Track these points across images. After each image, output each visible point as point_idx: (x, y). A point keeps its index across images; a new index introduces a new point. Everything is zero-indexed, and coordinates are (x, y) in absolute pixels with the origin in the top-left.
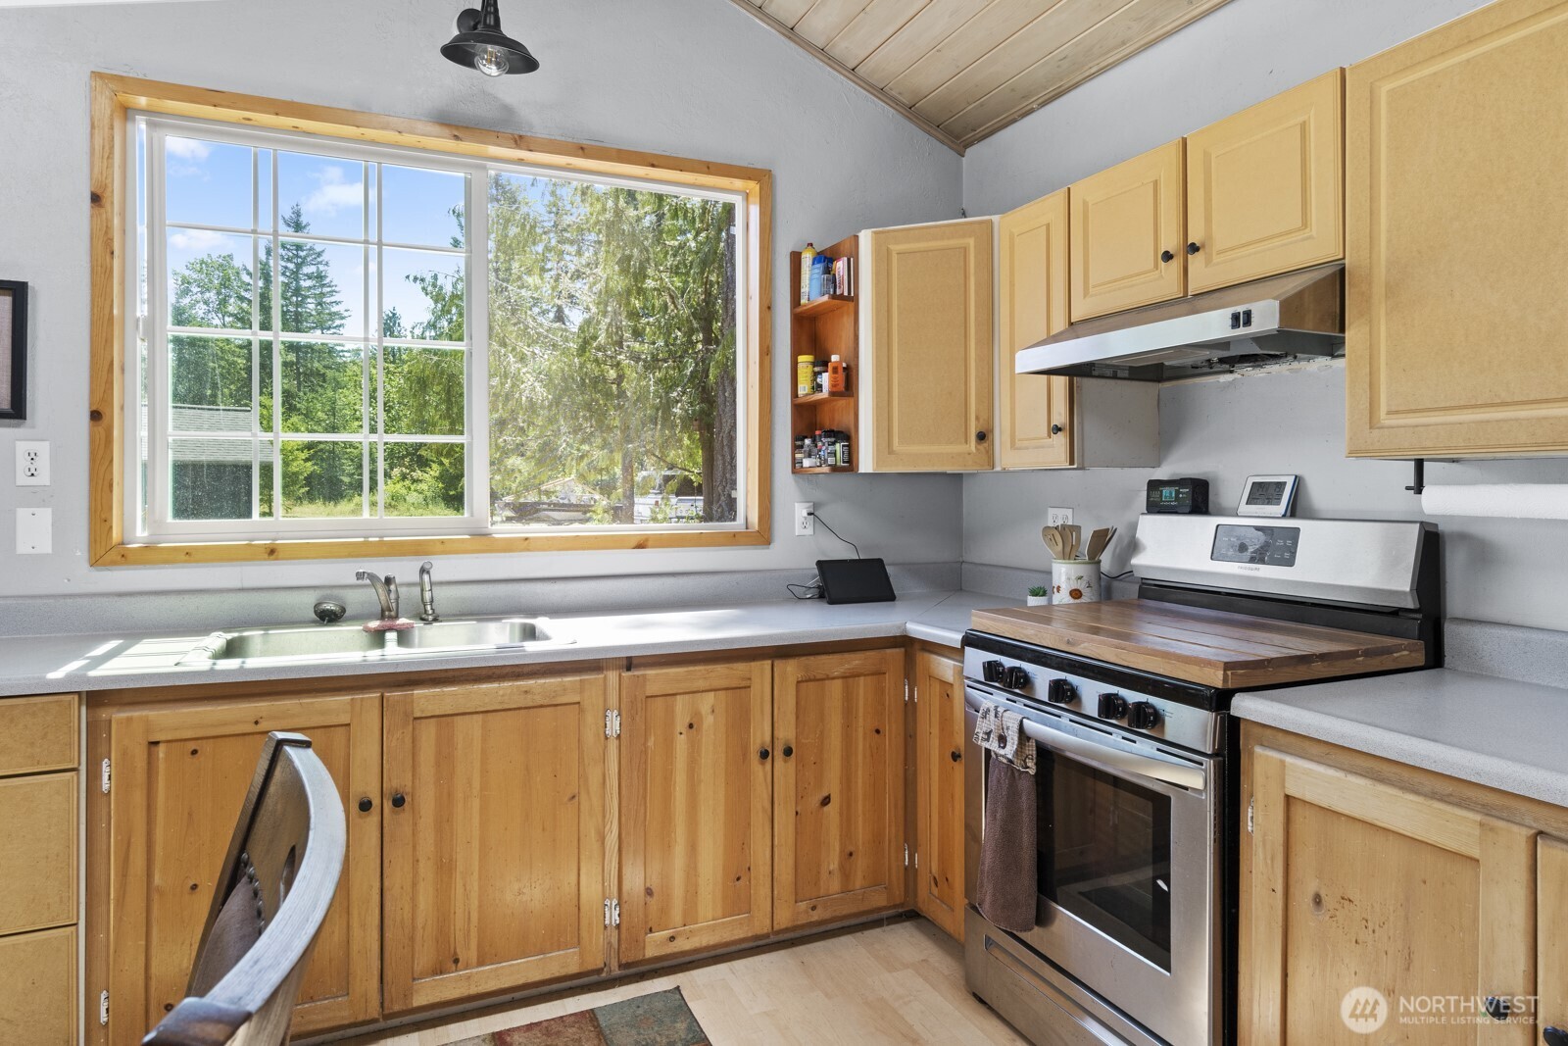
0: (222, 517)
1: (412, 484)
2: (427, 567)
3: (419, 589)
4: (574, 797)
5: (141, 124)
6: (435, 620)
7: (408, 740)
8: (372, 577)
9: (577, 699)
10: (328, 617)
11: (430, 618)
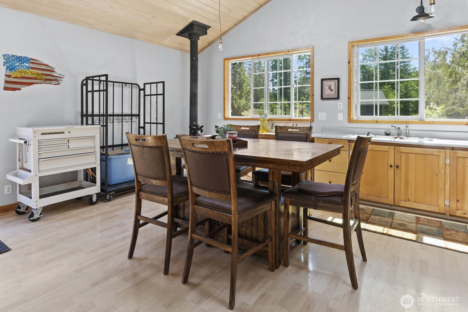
0: (368, 115)
1: (434, 110)
2: (407, 126)
3: (406, 131)
4: (437, 175)
5: (356, 47)
6: (409, 137)
7: (399, 156)
8: (395, 127)
9: (438, 154)
10: (387, 134)
11: (408, 136)
